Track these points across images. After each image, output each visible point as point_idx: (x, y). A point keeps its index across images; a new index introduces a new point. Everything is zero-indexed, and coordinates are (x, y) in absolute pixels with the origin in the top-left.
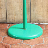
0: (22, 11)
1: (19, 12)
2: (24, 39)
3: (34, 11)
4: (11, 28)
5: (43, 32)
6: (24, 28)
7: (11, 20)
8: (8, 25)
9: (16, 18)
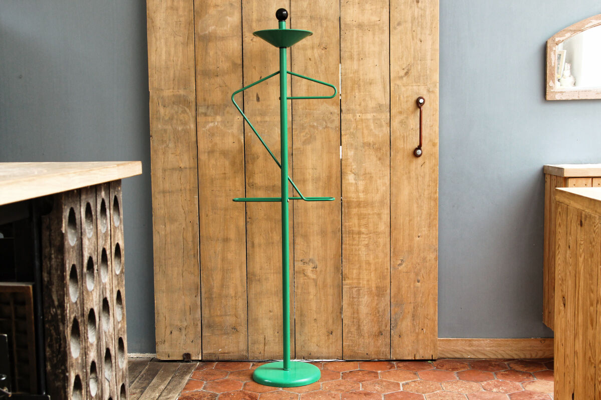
0: (277, 335)
1: (272, 339)
3: (300, 335)
6: (285, 368)
7: (257, 355)
8: (251, 365)
9: (266, 349)
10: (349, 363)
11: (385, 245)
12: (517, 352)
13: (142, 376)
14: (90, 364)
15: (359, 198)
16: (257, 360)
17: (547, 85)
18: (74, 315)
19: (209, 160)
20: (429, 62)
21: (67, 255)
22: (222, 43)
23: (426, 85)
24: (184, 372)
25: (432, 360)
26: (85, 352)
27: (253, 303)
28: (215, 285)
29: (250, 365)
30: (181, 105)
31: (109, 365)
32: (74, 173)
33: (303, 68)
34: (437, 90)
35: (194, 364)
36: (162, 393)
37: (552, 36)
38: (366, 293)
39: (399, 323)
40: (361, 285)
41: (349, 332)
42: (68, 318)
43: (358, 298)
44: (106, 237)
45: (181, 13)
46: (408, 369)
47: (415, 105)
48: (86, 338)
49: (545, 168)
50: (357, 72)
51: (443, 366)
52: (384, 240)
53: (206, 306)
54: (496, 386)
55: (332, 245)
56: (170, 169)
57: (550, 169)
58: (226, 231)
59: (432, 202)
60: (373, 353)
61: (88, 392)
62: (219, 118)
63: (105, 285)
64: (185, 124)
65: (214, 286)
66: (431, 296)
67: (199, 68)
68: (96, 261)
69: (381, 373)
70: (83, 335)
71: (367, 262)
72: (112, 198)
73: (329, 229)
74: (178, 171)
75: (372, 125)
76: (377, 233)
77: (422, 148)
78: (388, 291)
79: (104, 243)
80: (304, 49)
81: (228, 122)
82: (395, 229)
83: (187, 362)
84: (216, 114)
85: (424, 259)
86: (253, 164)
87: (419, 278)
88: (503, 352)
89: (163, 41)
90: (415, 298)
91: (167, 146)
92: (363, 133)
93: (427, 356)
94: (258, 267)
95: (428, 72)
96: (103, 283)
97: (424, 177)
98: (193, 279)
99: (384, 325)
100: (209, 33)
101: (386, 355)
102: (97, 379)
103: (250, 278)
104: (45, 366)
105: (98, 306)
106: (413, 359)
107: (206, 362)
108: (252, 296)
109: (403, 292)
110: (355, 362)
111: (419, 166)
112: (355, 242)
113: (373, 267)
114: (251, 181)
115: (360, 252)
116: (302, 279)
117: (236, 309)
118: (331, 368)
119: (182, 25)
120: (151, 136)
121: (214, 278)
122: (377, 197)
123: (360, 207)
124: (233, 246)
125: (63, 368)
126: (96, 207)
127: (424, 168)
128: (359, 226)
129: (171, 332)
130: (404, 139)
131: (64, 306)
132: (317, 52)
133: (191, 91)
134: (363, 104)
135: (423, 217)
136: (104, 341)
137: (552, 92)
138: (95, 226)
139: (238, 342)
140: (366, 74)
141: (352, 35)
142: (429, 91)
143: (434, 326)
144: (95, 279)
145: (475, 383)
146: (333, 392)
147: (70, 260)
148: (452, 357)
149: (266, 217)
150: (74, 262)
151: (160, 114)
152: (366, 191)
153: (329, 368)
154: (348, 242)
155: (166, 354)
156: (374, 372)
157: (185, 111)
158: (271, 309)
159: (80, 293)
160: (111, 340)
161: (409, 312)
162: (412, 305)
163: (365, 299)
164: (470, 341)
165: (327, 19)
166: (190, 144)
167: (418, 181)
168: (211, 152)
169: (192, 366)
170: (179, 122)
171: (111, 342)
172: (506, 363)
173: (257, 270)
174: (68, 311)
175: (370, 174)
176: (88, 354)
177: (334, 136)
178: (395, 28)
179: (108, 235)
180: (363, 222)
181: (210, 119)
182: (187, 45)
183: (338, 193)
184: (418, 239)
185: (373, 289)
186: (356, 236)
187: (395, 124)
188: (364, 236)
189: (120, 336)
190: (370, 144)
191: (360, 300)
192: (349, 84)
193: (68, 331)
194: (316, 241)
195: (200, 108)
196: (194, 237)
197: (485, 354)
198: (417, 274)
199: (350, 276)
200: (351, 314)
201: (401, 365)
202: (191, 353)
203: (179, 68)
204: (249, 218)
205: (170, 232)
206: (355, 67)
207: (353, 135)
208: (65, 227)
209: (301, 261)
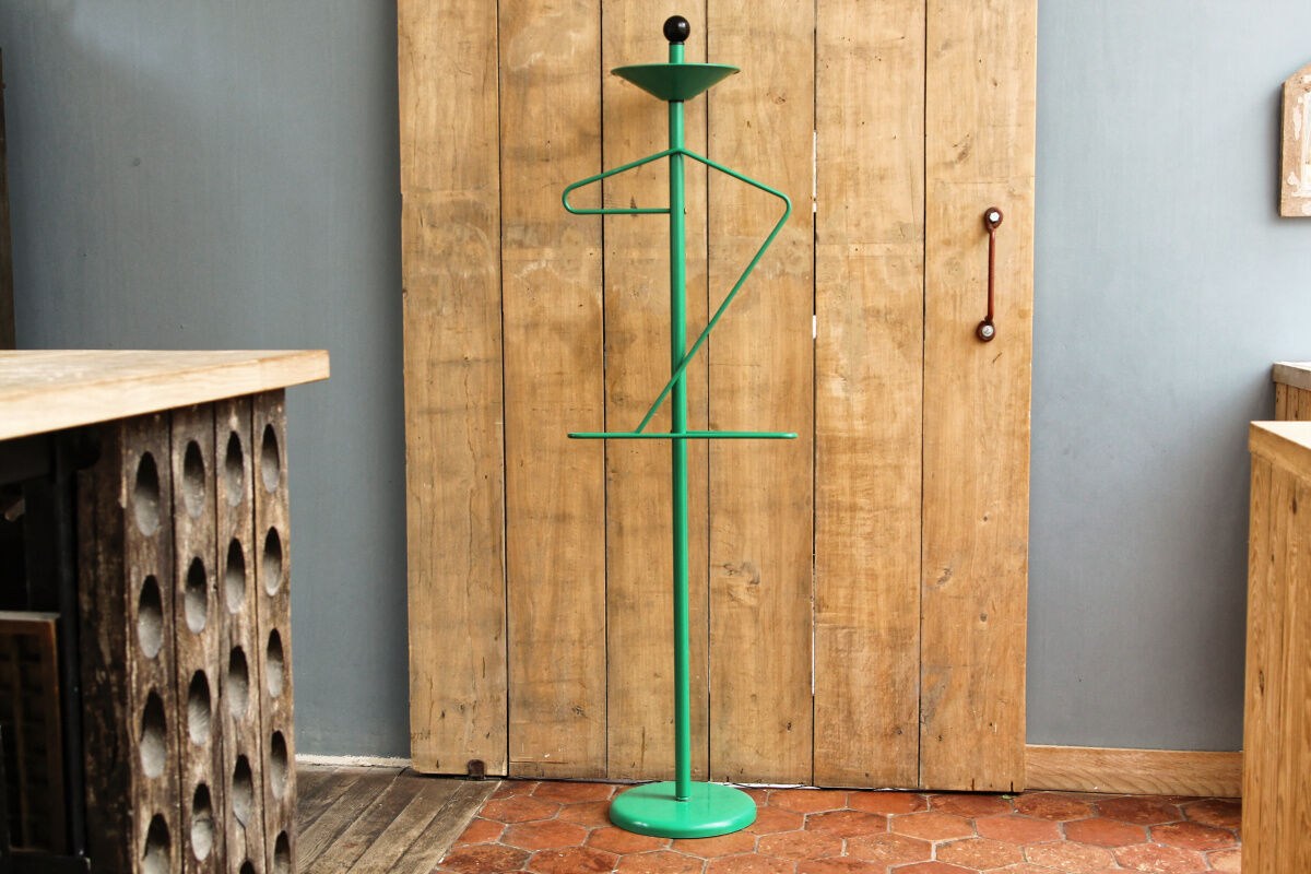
0: (671, 727)
2: (677, 837)
3: (721, 728)
4: (635, 795)
5: (758, 814)
6: (679, 796)
7: (626, 768)
8: (613, 790)
9: (645, 757)
10: (826, 793)
11: (909, 535)
12: (1205, 782)
13: (377, 807)
14: (193, 791)
15: (854, 430)
16: (626, 781)
17: (1284, 183)
18: (150, 685)
19: (527, 342)
20: (1012, 130)
21: (132, 556)
22: (557, 89)
23: (1007, 182)
24: (467, 801)
25: (1012, 793)
26: (180, 766)
27: (619, 657)
28: (538, 615)
29: (609, 791)
30: (469, 224)
31: (248, 791)
32: (139, 379)
33: (734, 144)
34: (1032, 193)
35: (489, 786)
36: (411, 845)
37: (1297, 73)
38: (866, 641)
39: (939, 710)
40: (856, 624)
41: (827, 726)
42: (134, 691)
43: (850, 652)
44: (240, 514)
45: (470, 22)
46: (955, 811)
47: (981, 227)
48: (182, 734)
49: (1276, 371)
50: (851, 151)
51: (1035, 808)
52: (907, 524)
53: (517, 659)
54: (1147, 858)
55: (793, 532)
56: (443, 363)
57: (1286, 372)
58: (562, 499)
59: (1016, 443)
60: (880, 773)
61: (187, 852)
62: (549, 253)
63: (238, 620)
64: (476, 263)
65: (534, 617)
66: (1010, 652)
67: (507, 143)
68: (212, 567)
69: (893, 819)
70: (175, 727)
71: (870, 572)
72: (260, 431)
73: (787, 499)
74: (460, 367)
75: (885, 269)
76: (893, 511)
77: (994, 320)
78: (916, 638)
79: (234, 527)
80: (736, 100)
81: (569, 261)
82: (932, 501)
83: (476, 779)
84: (543, 243)
85: (997, 570)
86: (621, 352)
87: (985, 612)
88: (1173, 781)
89: (431, 84)
90: (975, 652)
91: (439, 313)
92: (863, 287)
93: (1001, 785)
94: (629, 578)
95: (1011, 152)
96: (232, 615)
97: (998, 388)
98: (489, 600)
99: (904, 714)
100: (530, 66)
101: (909, 780)
102: (211, 824)
103: (613, 601)
104: (84, 795)
105: (217, 665)
106: (970, 789)
107: (515, 781)
108: (616, 638)
109: (950, 642)
110: (840, 792)
111: (988, 361)
112: (843, 529)
113: (882, 585)
114: (618, 389)
115: (854, 551)
116: (725, 606)
117: (581, 668)
118: (784, 803)
119: (472, 51)
120: (405, 291)
121: (536, 600)
122: (894, 430)
123: (855, 451)
124: (576, 530)
125: (121, 799)
126: (215, 451)
127: (996, 366)
128: (853, 493)
129: (443, 715)
130: (955, 301)
131: (124, 666)
132: (764, 109)
133: (490, 194)
134: (864, 224)
135: (996, 476)
136: (234, 739)
137: (1294, 198)
138: (211, 493)
139: (586, 741)
140: (872, 157)
141: (842, 71)
142: (1011, 195)
143: (1017, 717)
144: (209, 606)
145: (1101, 850)
146: (780, 858)
147: (142, 567)
148: (1057, 788)
149: (648, 469)
150: (151, 570)
151: (423, 241)
152: (868, 416)
153: (781, 804)
154: (827, 529)
155: (431, 760)
156: (878, 816)
157: (477, 235)
158: (657, 672)
159: (167, 639)
160: (250, 737)
161: (960, 686)
162: (969, 670)
163: (864, 655)
164: (1098, 753)
165: (787, 36)
166: (488, 308)
167: (985, 395)
168: (532, 326)
169: (484, 788)
170: (464, 260)
171: (251, 741)
172: (1178, 806)
173: (629, 586)
174: (134, 678)
175: (879, 378)
176: (187, 769)
177: (800, 293)
178: (937, 55)
179: (247, 512)
180: (862, 484)
181: (530, 254)
182: (483, 94)
183: (806, 418)
184: (983, 523)
185: (883, 632)
186: (846, 515)
187: (936, 266)
188: (862, 515)
189: (276, 729)
190: (878, 312)
191: (853, 655)
192: (834, 178)
193: (136, 720)
194: (757, 525)
195: (509, 229)
196: (493, 510)
197: (1131, 784)
198: (980, 602)
199: (831, 604)
200: (833, 687)
201: (940, 801)
202: (484, 760)
203: (465, 142)
204: (613, 472)
205: (443, 499)
206: (848, 140)
207: (842, 292)
208: (128, 495)
209: (725, 566)
